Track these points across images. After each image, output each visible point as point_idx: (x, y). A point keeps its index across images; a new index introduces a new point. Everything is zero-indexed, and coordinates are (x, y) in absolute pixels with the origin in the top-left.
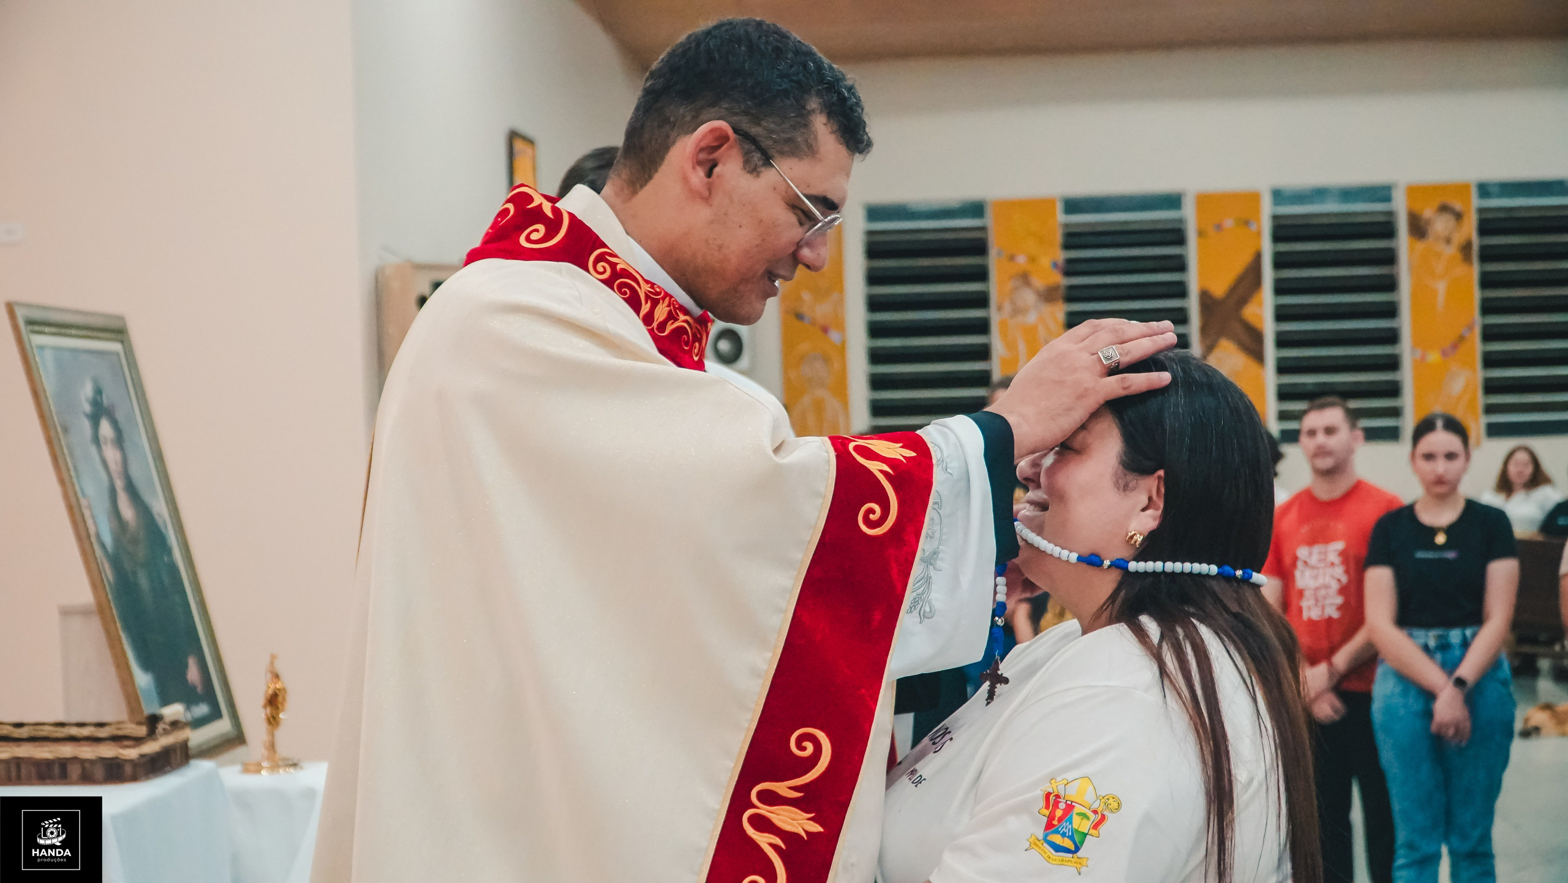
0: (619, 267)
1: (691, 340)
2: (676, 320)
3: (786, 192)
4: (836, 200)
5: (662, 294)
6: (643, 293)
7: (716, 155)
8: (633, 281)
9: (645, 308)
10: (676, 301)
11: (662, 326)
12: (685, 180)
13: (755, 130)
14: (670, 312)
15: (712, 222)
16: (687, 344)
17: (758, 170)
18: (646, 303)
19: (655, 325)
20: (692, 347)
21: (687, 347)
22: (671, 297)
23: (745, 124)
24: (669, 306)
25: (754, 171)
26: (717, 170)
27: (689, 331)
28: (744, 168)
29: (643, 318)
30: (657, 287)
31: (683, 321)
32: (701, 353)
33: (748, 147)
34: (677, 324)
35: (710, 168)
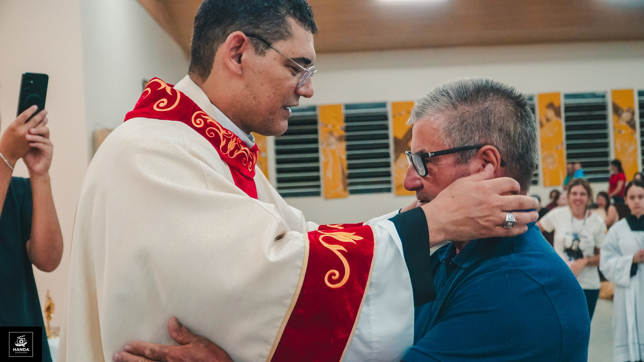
0: (208, 121)
1: (247, 161)
2: (240, 149)
5: (232, 136)
6: (222, 135)
7: (241, 50)
8: (216, 129)
9: (223, 143)
10: (240, 139)
11: (232, 153)
13: (258, 32)
14: (236, 145)
15: (246, 88)
16: (245, 163)
18: (223, 140)
19: (228, 152)
20: (248, 164)
21: (245, 164)
22: (237, 137)
23: (251, 30)
24: (236, 142)
26: (242, 58)
27: (246, 154)
29: (221, 149)
30: (230, 132)
31: (243, 150)
32: (253, 167)
33: (255, 41)
34: (240, 152)
35: (239, 58)
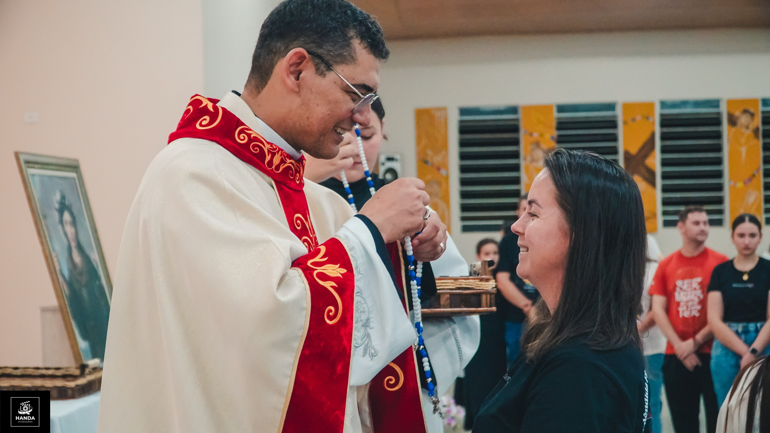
0: (252, 136)
1: (294, 173)
2: (285, 163)
3: (342, 84)
4: (371, 86)
5: (277, 149)
6: (267, 149)
7: (301, 67)
8: (261, 143)
9: (268, 158)
10: (285, 152)
11: (278, 167)
12: (284, 82)
13: (320, 51)
14: (282, 159)
15: (302, 105)
16: (292, 175)
17: (324, 73)
18: (269, 155)
19: (274, 167)
20: (295, 177)
21: (292, 177)
22: (282, 150)
23: (315, 50)
24: (281, 155)
25: (322, 74)
26: (301, 75)
27: (293, 168)
28: (317, 73)
29: (267, 164)
30: (274, 146)
31: (289, 163)
32: (301, 179)
33: (316, 61)
34: (286, 165)
35: (298, 75)
